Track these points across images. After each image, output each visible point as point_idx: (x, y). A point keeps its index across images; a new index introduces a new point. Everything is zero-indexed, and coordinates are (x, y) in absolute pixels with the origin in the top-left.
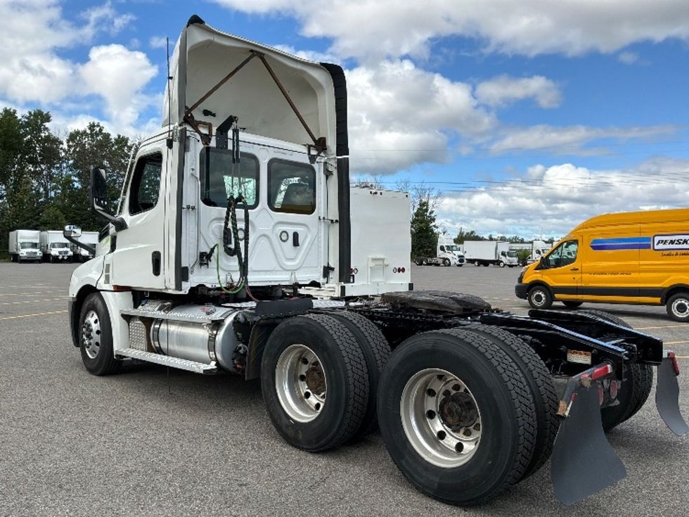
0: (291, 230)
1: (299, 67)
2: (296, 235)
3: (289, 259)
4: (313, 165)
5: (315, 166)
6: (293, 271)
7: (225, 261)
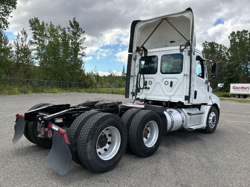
0: (169, 81)
1: (180, 15)
2: (171, 83)
3: (168, 92)
4: (182, 53)
5: (183, 53)
6: (170, 96)
7: (145, 91)
